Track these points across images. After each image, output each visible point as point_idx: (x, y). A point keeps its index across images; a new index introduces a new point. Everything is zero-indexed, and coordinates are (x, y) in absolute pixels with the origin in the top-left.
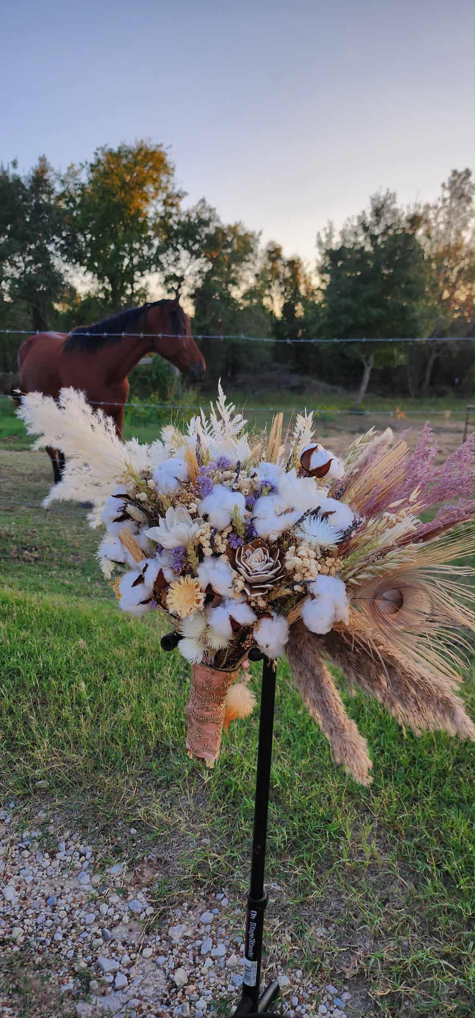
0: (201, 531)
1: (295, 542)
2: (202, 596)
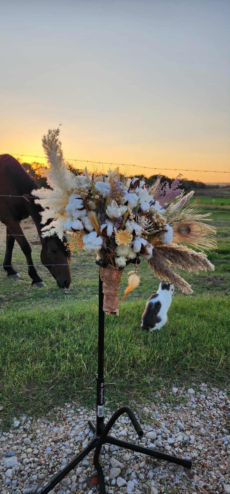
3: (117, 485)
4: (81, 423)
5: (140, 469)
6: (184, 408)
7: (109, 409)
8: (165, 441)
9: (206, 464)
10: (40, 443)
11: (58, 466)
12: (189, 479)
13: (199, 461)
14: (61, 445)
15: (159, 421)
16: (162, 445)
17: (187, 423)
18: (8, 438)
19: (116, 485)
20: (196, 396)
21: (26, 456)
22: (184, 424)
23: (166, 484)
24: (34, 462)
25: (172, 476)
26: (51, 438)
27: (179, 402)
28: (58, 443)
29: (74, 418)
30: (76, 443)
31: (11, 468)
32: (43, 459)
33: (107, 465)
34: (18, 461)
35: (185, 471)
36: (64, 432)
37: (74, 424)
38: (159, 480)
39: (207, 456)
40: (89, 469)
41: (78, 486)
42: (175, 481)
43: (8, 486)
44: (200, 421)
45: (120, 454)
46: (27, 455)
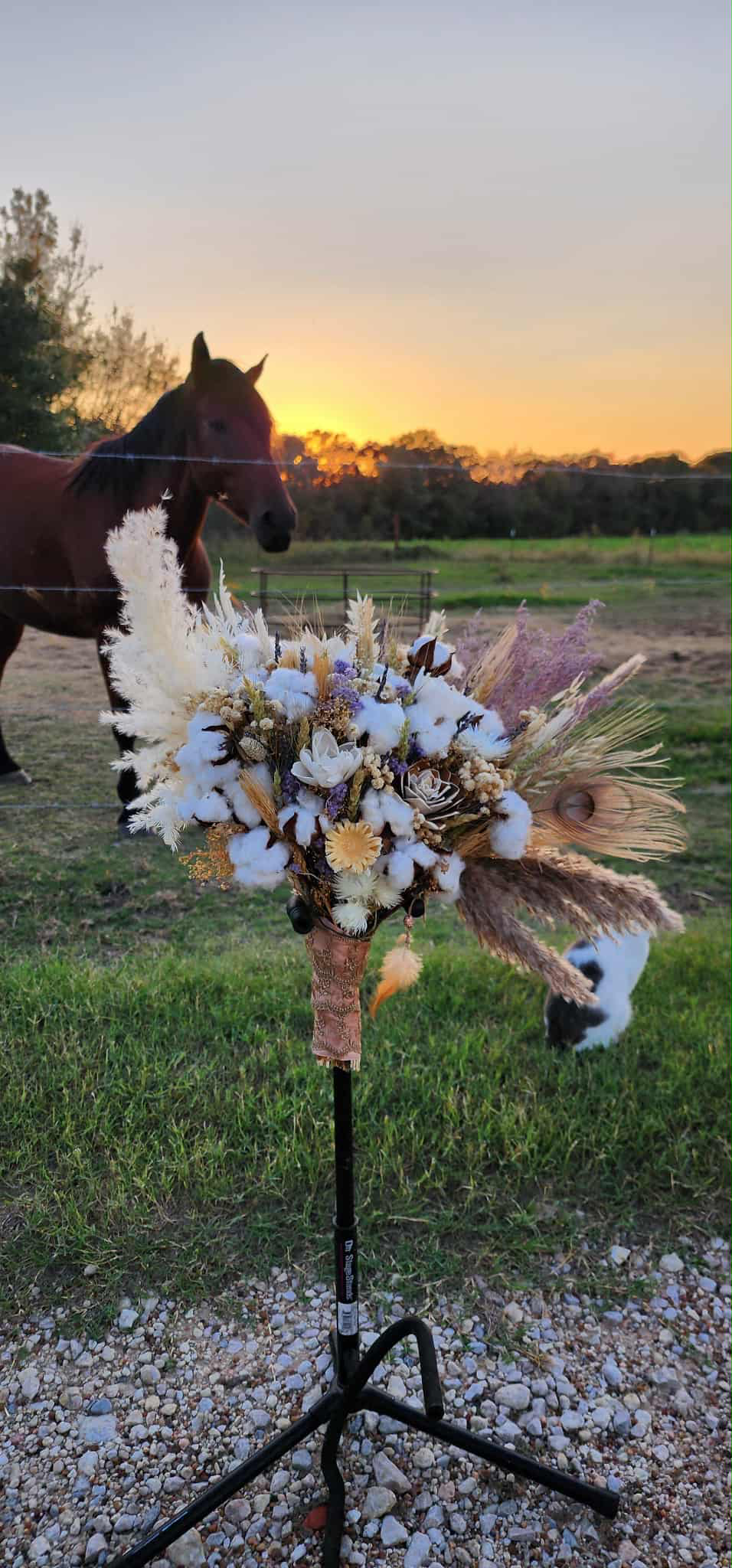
0: (370, 757)
1: (467, 756)
2: (379, 841)
3: (380, 1540)
4: (309, 1333)
5: (458, 1497)
6: (637, 1316)
7: (400, 1299)
8: (554, 1419)
9: (668, 1510)
10: (185, 1382)
11: (225, 1458)
12: (603, 1551)
13: (648, 1495)
14: (242, 1396)
15: (549, 1351)
16: (540, 1431)
17: (636, 1369)
18: (101, 1359)
19: (377, 1540)
20: (684, 1279)
21: (140, 1419)
22: (625, 1370)
23: (527, 1557)
24: (160, 1438)
25: (553, 1534)
26: (218, 1370)
27: (625, 1297)
28: (235, 1390)
29: (291, 1316)
30: (286, 1394)
31: (95, 1448)
32: (184, 1432)
33: (364, 1473)
34: (119, 1429)
35: (596, 1522)
36: (257, 1358)
37: (288, 1337)
38: (507, 1542)
39: (676, 1483)
40: (308, 1479)
41: (269, 1528)
42: (559, 1550)
43: (82, 1499)
44: (679, 1366)
45: (409, 1444)
46: (145, 1415)
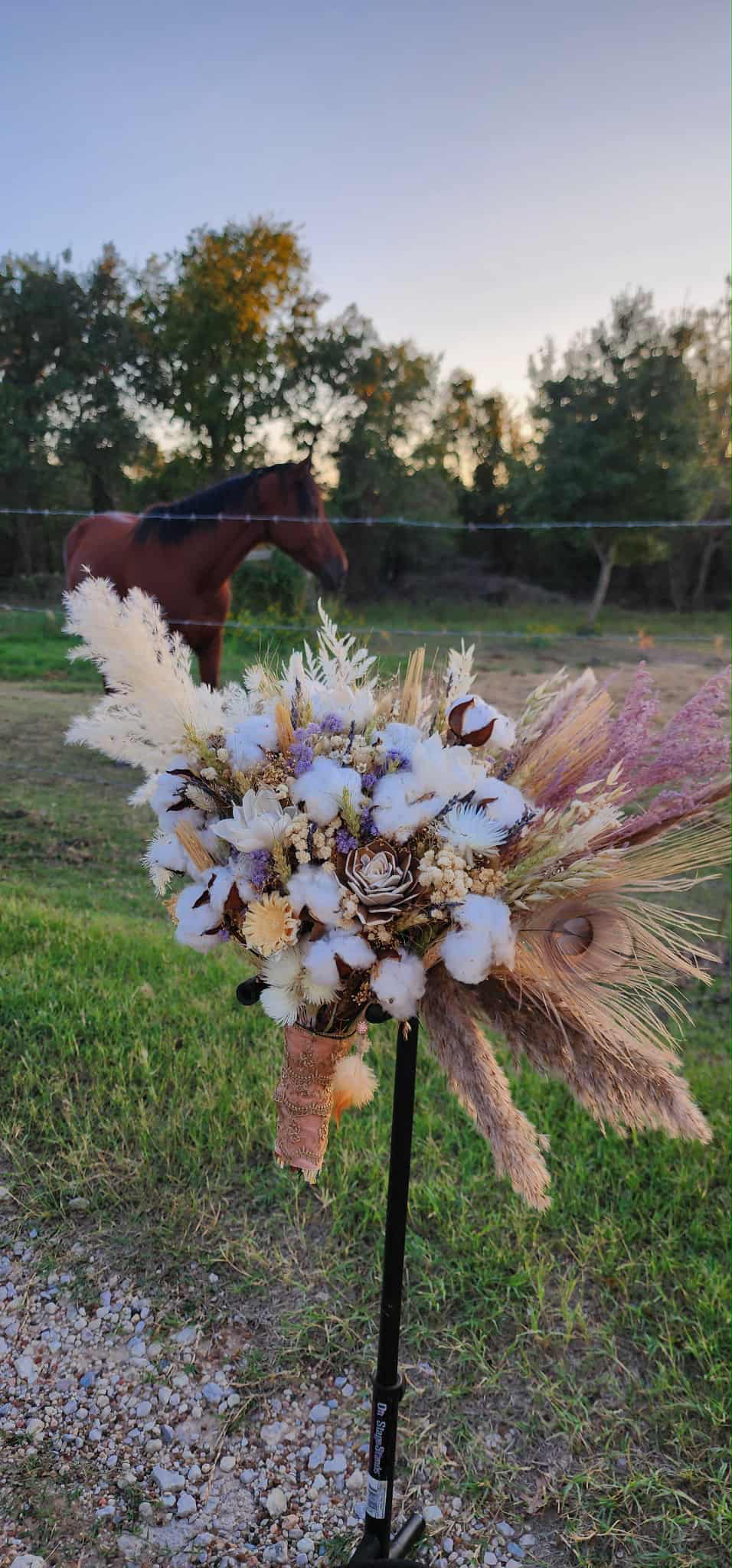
0: (292, 826)
1: (435, 844)
2: (294, 924)
